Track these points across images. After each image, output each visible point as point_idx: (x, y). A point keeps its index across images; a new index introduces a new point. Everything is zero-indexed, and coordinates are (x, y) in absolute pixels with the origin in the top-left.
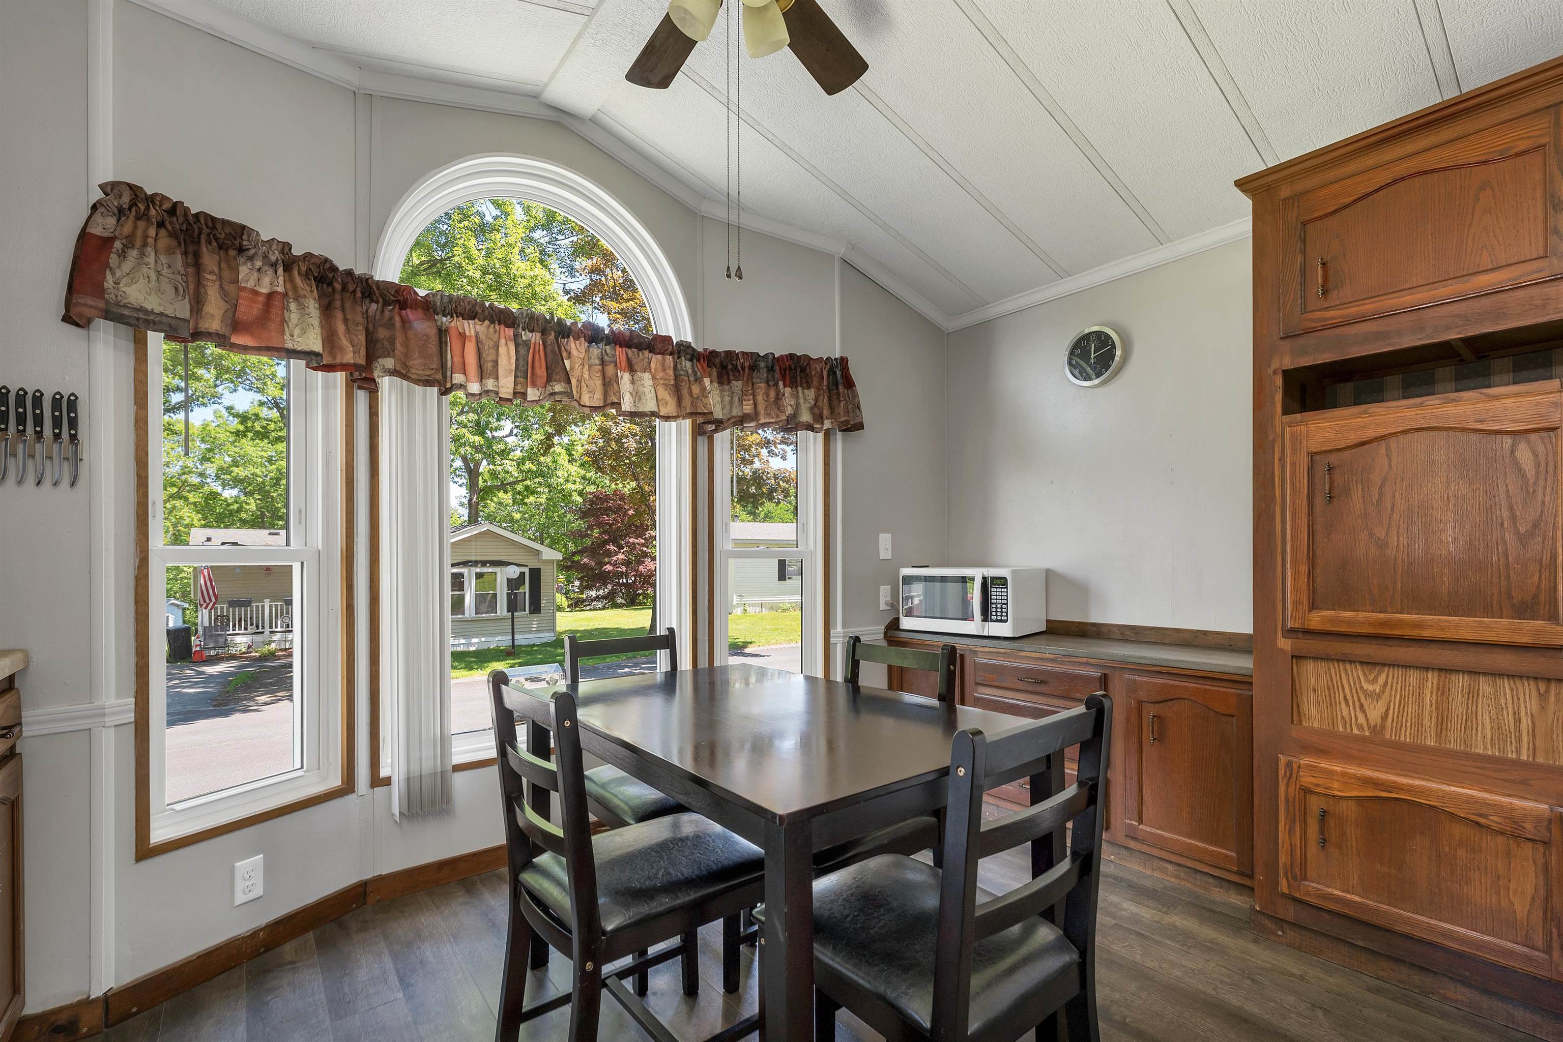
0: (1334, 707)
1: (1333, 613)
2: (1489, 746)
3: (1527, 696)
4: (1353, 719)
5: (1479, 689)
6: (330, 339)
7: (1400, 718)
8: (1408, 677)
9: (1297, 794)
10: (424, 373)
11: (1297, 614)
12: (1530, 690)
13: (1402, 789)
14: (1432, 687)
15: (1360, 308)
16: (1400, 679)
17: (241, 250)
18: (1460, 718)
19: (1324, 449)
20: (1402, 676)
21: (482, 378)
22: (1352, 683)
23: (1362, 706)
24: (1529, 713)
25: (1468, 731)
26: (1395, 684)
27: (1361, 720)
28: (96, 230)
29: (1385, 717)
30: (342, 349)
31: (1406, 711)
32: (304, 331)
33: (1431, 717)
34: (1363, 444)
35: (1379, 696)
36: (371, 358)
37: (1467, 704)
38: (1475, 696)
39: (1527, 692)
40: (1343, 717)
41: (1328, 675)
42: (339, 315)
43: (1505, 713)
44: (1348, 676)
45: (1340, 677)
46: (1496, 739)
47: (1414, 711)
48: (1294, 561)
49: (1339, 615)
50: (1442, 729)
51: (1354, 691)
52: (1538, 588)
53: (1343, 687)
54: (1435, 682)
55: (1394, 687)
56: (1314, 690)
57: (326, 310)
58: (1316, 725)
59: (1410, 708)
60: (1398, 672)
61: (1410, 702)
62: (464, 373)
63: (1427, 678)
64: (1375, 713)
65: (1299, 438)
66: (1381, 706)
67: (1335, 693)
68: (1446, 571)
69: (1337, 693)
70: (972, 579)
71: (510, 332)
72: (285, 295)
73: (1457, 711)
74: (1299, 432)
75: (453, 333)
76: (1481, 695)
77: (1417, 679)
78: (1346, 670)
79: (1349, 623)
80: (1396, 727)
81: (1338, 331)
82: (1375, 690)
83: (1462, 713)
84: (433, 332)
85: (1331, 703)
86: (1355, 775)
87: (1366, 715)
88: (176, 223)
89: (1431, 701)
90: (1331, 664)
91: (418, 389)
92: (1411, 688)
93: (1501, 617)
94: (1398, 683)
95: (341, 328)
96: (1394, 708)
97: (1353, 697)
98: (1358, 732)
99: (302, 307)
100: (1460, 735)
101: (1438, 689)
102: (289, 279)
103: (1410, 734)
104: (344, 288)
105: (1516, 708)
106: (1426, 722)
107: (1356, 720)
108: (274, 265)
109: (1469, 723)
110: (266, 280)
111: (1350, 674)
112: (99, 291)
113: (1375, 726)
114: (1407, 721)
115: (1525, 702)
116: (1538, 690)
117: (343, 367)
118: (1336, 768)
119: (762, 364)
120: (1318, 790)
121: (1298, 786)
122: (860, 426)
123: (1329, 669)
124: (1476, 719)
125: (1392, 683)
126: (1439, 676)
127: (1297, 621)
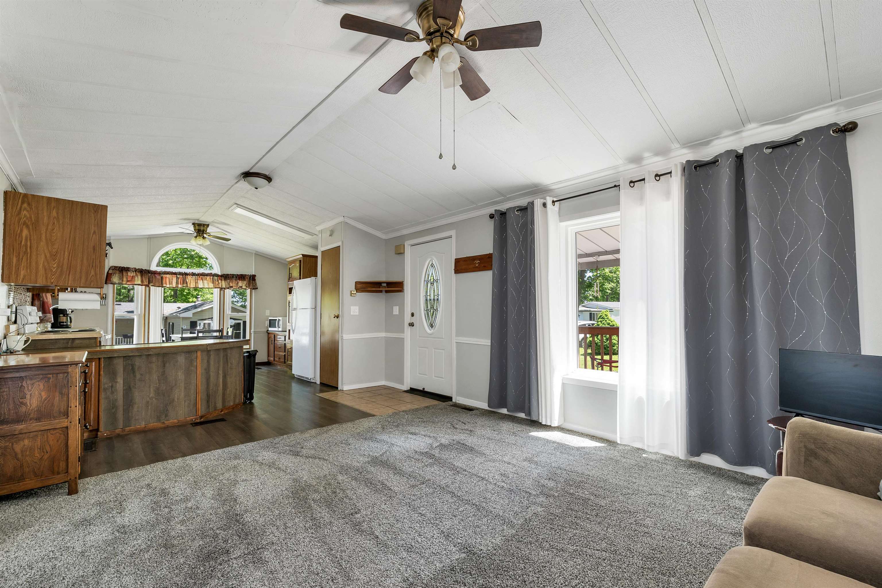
6: (142, 281)
10: (158, 285)
17: (129, 271)
21: (170, 284)
28: (110, 272)
30: (144, 282)
32: (138, 281)
36: (149, 283)
42: (144, 277)
57: (142, 276)
62: (166, 284)
70: (276, 320)
71: (175, 276)
72: (135, 276)
75: (164, 278)
84: (160, 278)
88: (120, 269)
91: (158, 288)
95: (144, 279)
99: (138, 277)
102: (136, 273)
104: (145, 272)
108: (133, 272)
110: (132, 274)
112: (110, 280)
117: (144, 285)
119: (235, 276)
122: (257, 288)
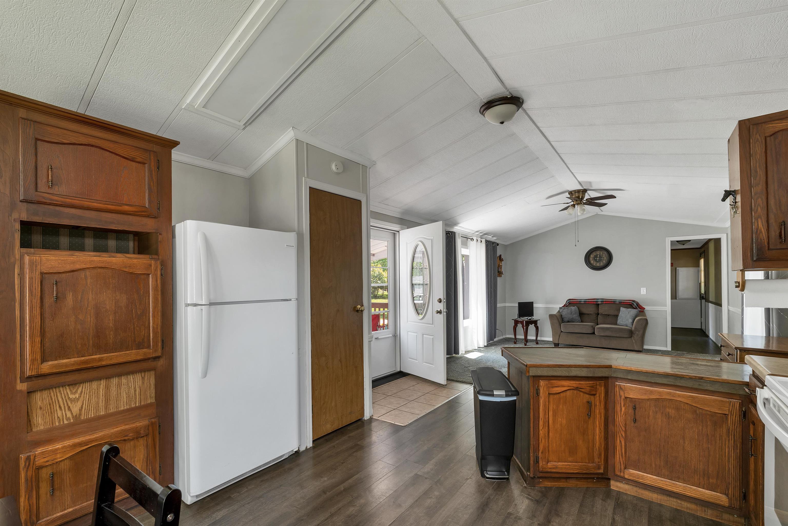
0: (53, 414)
1: (56, 362)
2: (125, 405)
3: (138, 380)
4: (64, 416)
5: (122, 382)
7: (89, 407)
8: (92, 386)
9: (34, 472)
11: (34, 367)
12: (139, 377)
13: (94, 441)
14: (103, 387)
15: (73, 201)
16: (89, 388)
18: (114, 397)
19: (51, 271)
20: (89, 386)
22: (63, 397)
23: (69, 408)
24: (139, 387)
25: (118, 402)
26: (86, 391)
27: (69, 415)
29: (81, 410)
31: (91, 402)
33: (103, 401)
34: (73, 271)
35: (78, 399)
37: (117, 390)
38: (120, 386)
39: (138, 378)
40: (58, 417)
41: (49, 397)
43: (131, 389)
44: (61, 394)
45: (57, 396)
46: (128, 402)
47: (95, 401)
48: (31, 337)
49: (60, 362)
50: (107, 405)
51: (65, 401)
52: (144, 336)
53: (58, 401)
54: (104, 384)
55: (86, 393)
56: (41, 408)
58: (42, 428)
59: (93, 400)
60: (87, 385)
61: (93, 397)
63: (101, 383)
64: (75, 409)
65: (35, 264)
66: (79, 404)
67: (54, 406)
68: (112, 333)
69: (55, 406)
73: (113, 394)
74: (35, 260)
76: (122, 384)
77: (96, 385)
78: (60, 391)
79: (66, 365)
80: (87, 412)
81: (58, 208)
82: (76, 397)
83: (115, 395)
85: (51, 412)
86: (69, 445)
87: (71, 411)
89: (102, 394)
90: (51, 391)
92: (94, 391)
93: (132, 350)
94: (87, 390)
96: (86, 403)
97: (64, 404)
98: (67, 422)
100: (115, 405)
101: (106, 387)
103: (93, 413)
105: (135, 386)
106: (101, 404)
107: (66, 415)
109: (118, 398)
111: (63, 393)
113: (76, 416)
114: (92, 407)
115: (138, 382)
116: (142, 376)
118: (58, 446)
120: (47, 464)
121: (34, 468)
123: (50, 393)
124: (121, 395)
125: (85, 391)
126: (106, 381)
127: (33, 371)
